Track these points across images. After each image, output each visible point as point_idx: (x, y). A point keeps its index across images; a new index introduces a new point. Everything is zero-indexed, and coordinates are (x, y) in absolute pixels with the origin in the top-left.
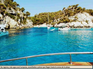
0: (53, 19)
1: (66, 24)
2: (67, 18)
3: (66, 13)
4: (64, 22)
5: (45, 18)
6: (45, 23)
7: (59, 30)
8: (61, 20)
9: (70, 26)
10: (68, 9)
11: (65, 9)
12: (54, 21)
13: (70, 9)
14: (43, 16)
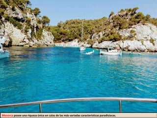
0: (91, 33)
1: (115, 43)
2: (117, 32)
3: (116, 23)
4: (111, 40)
5: (76, 29)
6: (77, 40)
7: (102, 54)
8: (106, 35)
9: (121, 48)
10: (120, 16)
11: (114, 15)
12: (92, 37)
13: (122, 16)
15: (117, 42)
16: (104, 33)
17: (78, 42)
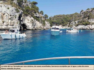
0: (70, 21)
1: (86, 26)
2: (87, 20)
3: (85, 16)
4: (84, 25)
5: (60, 20)
6: (61, 25)
7: (67, 32)
8: (80, 22)
9: (90, 29)
10: (87, 12)
11: (83, 12)
12: (71, 23)
13: (89, 12)
14: (58, 18)
15: (88, 26)
16: (78, 21)
17: (62, 26)
